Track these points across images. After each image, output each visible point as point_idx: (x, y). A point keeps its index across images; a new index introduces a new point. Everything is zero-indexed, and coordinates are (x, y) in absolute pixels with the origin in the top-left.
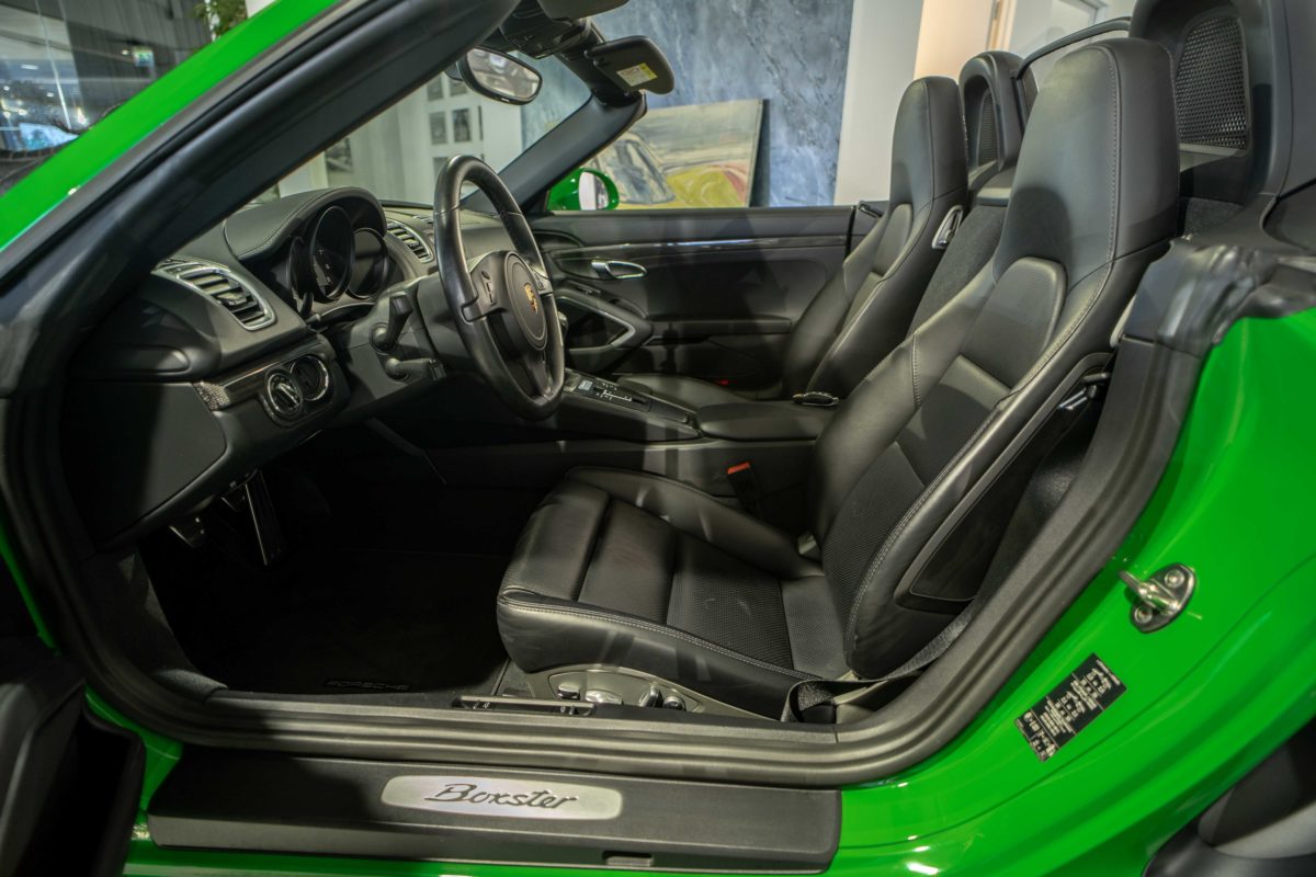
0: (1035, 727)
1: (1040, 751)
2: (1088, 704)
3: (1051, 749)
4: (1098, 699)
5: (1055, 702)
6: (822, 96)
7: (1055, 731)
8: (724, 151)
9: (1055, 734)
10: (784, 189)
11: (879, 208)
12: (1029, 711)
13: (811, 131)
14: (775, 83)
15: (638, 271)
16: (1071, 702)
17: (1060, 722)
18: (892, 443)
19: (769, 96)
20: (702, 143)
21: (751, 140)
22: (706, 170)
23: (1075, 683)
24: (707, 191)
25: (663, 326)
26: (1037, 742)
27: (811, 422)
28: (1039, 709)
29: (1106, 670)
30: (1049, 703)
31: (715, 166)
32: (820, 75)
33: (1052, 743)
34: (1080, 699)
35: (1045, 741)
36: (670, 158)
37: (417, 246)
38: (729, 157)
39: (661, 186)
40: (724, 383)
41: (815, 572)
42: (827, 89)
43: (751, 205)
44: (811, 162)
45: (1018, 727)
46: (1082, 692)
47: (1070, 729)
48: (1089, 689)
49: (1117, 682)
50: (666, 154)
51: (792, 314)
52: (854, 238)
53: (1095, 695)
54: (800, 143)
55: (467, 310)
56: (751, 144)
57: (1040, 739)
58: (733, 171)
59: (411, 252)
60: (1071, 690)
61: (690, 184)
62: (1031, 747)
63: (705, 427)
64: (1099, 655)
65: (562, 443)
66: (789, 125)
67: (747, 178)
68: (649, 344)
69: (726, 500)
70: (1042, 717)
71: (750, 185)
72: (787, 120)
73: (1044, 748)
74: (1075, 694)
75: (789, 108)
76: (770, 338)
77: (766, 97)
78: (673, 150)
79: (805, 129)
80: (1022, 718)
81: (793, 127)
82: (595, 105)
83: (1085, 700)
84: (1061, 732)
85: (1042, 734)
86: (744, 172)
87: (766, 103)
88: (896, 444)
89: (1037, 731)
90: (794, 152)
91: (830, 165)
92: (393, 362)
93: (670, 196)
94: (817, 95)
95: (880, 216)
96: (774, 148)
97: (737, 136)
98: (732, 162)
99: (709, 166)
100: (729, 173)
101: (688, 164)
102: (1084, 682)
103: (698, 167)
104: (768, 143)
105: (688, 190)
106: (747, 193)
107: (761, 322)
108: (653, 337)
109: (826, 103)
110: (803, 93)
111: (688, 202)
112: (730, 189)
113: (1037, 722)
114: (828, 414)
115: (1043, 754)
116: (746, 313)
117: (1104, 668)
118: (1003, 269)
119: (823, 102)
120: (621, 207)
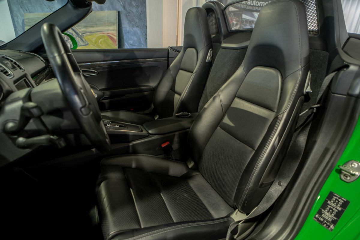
0: (322, 220)
1: (328, 228)
2: (337, 208)
3: (332, 226)
4: (341, 207)
5: (325, 210)
6: (139, 11)
7: (330, 220)
8: (106, 28)
9: (330, 221)
10: (129, 42)
11: (178, 49)
12: (316, 214)
13: (136, 23)
14: (121, 5)
15: (94, 73)
16: (330, 209)
17: (330, 216)
18: (217, 127)
19: (120, 10)
20: (96, 25)
21: (116, 24)
22: (99, 34)
23: (329, 202)
24: (101, 42)
25: (107, 93)
26: (325, 225)
27: (185, 123)
28: (320, 213)
29: (339, 196)
30: (322, 210)
31: (103, 33)
32: (137, 5)
33: (331, 224)
34: (334, 207)
35: (328, 224)
36: (83, 30)
37: (3, 70)
38: (108, 30)
39: (82, 40)
40: (132, 110)
41: (196, 173)
42: (140, 9)
43: (119, 48)
44: (138, 34)
45: (315, 221)
46: (333, 205)
47: (335, 218)
48: (335, 204)
49: (345, 200)
50: (82, 28)
51: (152, 84)
52: (170, 59)
53: (339, 205)
54: (133, 27)
55: (83, 110)
56: (116, 26)
57: (325, 223)
58: (110, 35)
59: (2, 73)
60: (328, 204)
61: (94, 39)
62: (324, 227)
63: (150, 132)
64: (333, 191)
65: (94, 150)
66: (128, 20)
67: (116, 38)
68: (102, 100)
69: (159, 156)
70: (322, 215)
71: (117, 40)
72: (127, 18)
73: (329, 226)
74: (331, 206)
75: (127, 15)
76: (146, 93)
77: (118, 10)
78: (85, 27)
79: (134, 22)
80: (315, 217)
81: (130, 21)
82: (70, 6)
83: (336, 207)
84: (332, 220)
85: (325, 221)
86: (115, 36)
87: (119, 12)
88: (219, 127)
89: (323, 221)
90: (131, 29)
91: (144, 34)
92: (21, 139)
93: (86, 44)
94: (137, 11)
95: (179, 52)
96: (124, 28)
97: (110, 23)
98: (110, 32)
99: (101, 33)
100: (109, 35)
101: (91, 32)
102: (332, 201)
103: (97, 33)
104: (122, 26)
105: (93, 41)
106: (117, 43)
107: (143, 88)
108: (104, 97)
109: (140, 14)
110: (132, 10)
111: (94, 46)
112: (110, 41)
113: (322, 218)
114: (190, 120)
115: (330, 228)
116: (136, 85)
117: (337, 196)
118: (248, 70)
119: (139, 14)
120: (78, 48)
